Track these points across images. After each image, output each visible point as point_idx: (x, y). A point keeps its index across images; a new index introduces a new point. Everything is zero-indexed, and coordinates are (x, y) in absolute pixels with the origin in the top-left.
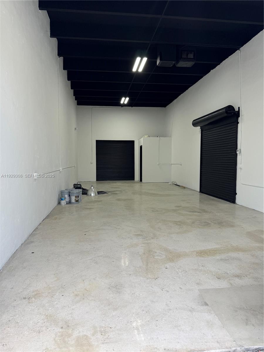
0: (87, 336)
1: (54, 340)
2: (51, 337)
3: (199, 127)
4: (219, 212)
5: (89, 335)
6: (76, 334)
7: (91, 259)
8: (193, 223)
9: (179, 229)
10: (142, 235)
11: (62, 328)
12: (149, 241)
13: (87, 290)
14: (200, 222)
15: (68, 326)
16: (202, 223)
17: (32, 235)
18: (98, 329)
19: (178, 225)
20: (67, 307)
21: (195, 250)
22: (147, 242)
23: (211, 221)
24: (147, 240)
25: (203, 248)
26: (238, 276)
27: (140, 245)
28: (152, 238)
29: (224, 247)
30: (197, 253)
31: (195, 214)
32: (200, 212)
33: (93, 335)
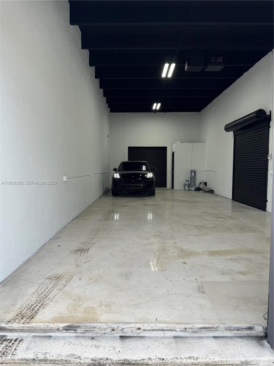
0: (94, 307)
1: (67, 307)
2: (65, 306)
3: (232, 132)
4: (245, 219)
5: (95, 307)
6: (85, 305)
7: (109, 253)
8: (215, 227)
9: (198, 232)
10: (160, 236)
11: (75, 300)
12: (166, 241)
13: (101, 276)
14: (222, 227)
15: (80, 300)
16: (223, 228)
17: (60, 232)
18: (104, 303)
19: (199, 229)
20: (82, 287)
21: (208, 250)
22: (163, 241)
23: (234, 227)
24: (164, 240)
25: (217, 249)
26: (243, 273)
27: (157, 244)
28: (169, 239)
29: (238, 249)
30: (209, 252)
31: (219, 219)
32: (225, 218)
33: (99, 307)
